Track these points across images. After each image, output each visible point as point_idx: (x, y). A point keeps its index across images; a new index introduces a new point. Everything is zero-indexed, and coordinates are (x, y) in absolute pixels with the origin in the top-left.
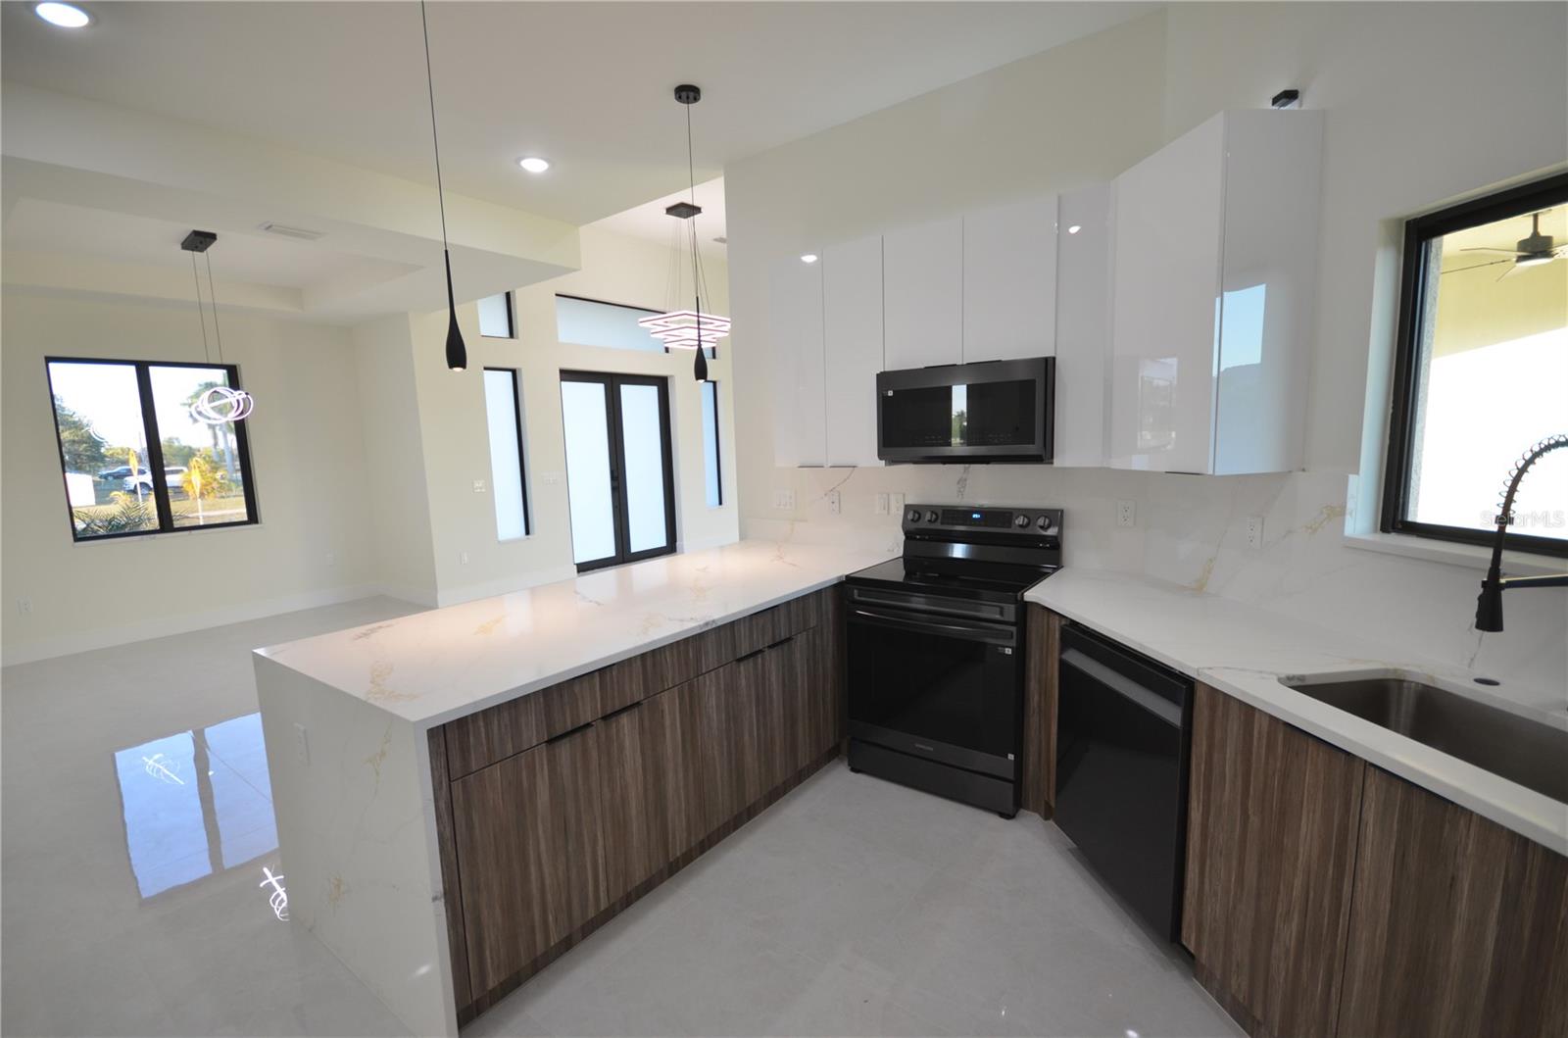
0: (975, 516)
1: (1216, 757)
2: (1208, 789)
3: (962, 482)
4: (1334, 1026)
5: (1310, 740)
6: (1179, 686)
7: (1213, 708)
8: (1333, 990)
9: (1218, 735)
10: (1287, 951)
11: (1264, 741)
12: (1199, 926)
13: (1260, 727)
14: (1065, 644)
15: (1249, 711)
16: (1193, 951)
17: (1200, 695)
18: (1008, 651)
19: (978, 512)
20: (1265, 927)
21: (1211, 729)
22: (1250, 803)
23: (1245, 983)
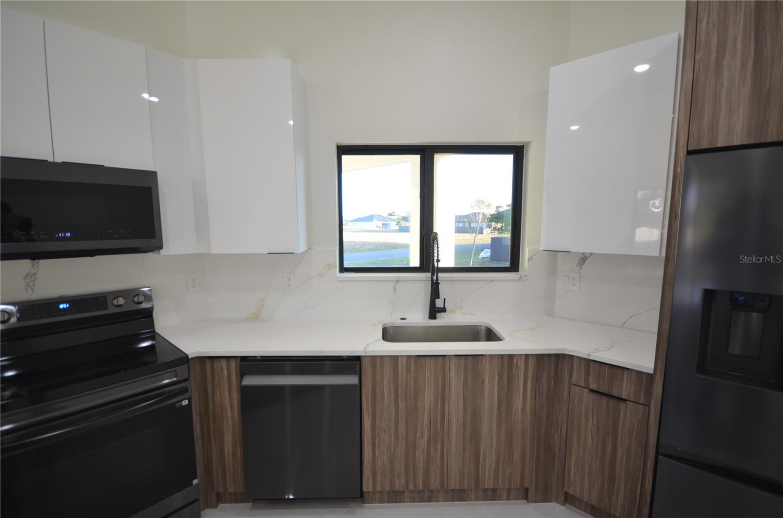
0: (61, 307)
1: (378, 389)
2: (374, 406)
3: (30, 277)
4: (446, 463)
5: (427, 358)
6: (352, 364)
7: (374, 367)
8: (445, 449)
9: (378, 378)
10: (423, 451)
11: (405, 368)
12: (374, 475)
13: (402, 364)
14: (242, 374)
15: (395, 359)
16: (370, 490)
17: (366, 364)
18: (185, 402)
19: (63, 303)
20: (411, 449)
21: (374, 376)
22: (399, 400)
23: (403, 481)
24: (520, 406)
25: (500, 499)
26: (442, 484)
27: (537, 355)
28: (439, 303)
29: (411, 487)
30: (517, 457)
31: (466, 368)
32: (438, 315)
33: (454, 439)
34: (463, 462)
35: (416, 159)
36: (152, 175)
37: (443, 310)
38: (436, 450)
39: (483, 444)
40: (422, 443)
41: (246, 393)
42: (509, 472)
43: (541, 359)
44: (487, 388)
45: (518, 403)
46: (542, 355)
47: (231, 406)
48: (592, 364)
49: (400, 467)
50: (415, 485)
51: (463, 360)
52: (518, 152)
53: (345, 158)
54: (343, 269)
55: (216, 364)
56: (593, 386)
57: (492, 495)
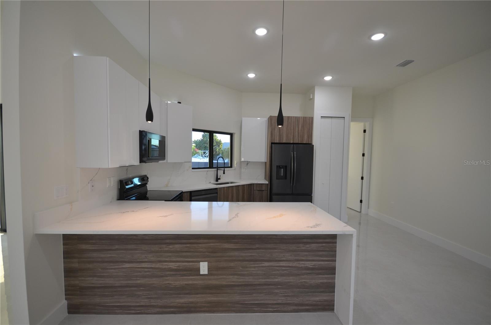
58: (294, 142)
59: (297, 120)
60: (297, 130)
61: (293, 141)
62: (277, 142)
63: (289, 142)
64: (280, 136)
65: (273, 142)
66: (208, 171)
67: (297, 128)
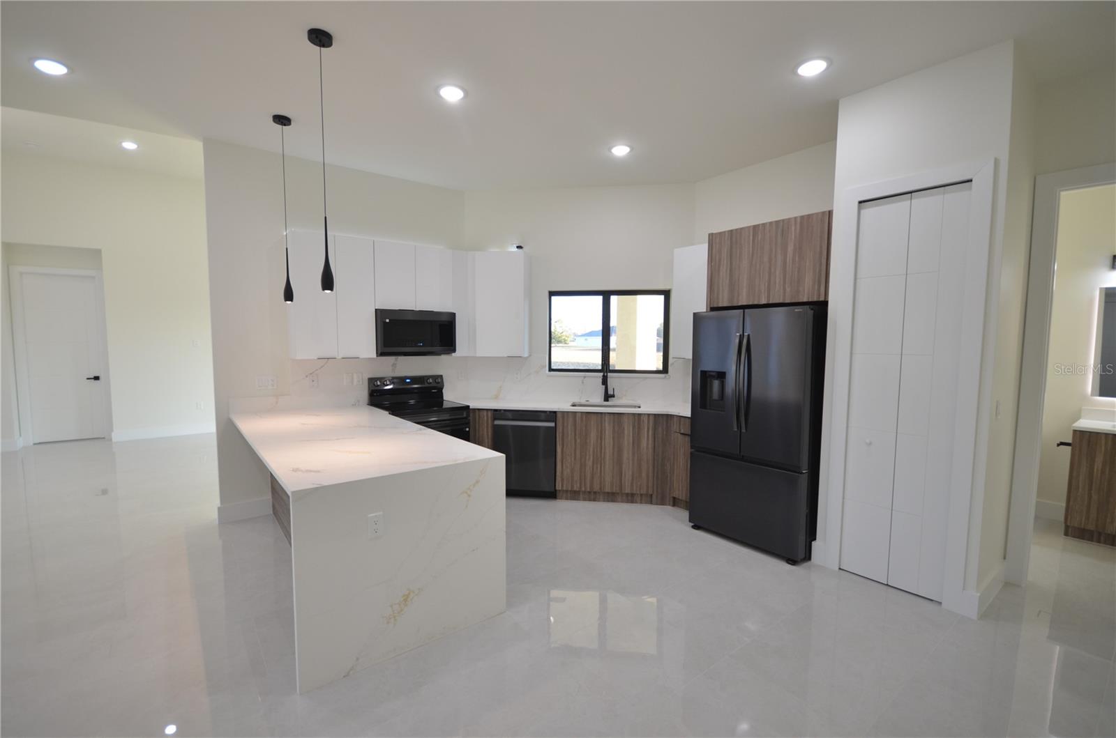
0: (408, 381)
1: (565, 430)
2: (563, 440)
3: (394, 365)
4: (603, 476)
5: (592, 414)
6: (552, 415)
7: (563, 417)
8: (602, 468)
9: (565, 424)
10: (590, 468)
12: (562, 480)
13: (578, 416)
14: (495, 419)
15: (575, 413)
16: (560, 489)
17: (559, 416)
18: (467, 429)
19: (408, 379)
20: (583, 466)
21: (563, 423)
22: (577, 437)
23: (578, 485)
24: (645, 445)
25: (636, 502)
26: (600, 489)
27: (655, 415)
28: (610, 392)
29: (583, 489)
30: (644, 475)
31: (614, 422)
32: (610, 399)
33: (607, 463)
34: (613, 477)
35: (600, 298)
36: (453, 315)
37: (613, 396)
38: (597, 468)
39: (624, 466)
40: (589, 463)
41: (495, 428)
42: (639, 483)
43: (657, 417)
44: (626, 432)
45: (644, 443)
46: (658, 415)
47: (488, 435)
48: (682, 419)
49: (577, 477)
50: (585, 488)
51: (612, 416)
52: (667, 294)
53: (553, 298)
54: (551, 370)
55: (481, 413)
56: (682, 432)
57: (631, 498)
58: (771, 302)
59: (783, 231)
60: (779, 263)
61: (768, 297)
62: (725, 304)
63: (756, 303)
64: (733, 286)
65: (715, 306)
66: (585, 377)
67: (780, 258)
